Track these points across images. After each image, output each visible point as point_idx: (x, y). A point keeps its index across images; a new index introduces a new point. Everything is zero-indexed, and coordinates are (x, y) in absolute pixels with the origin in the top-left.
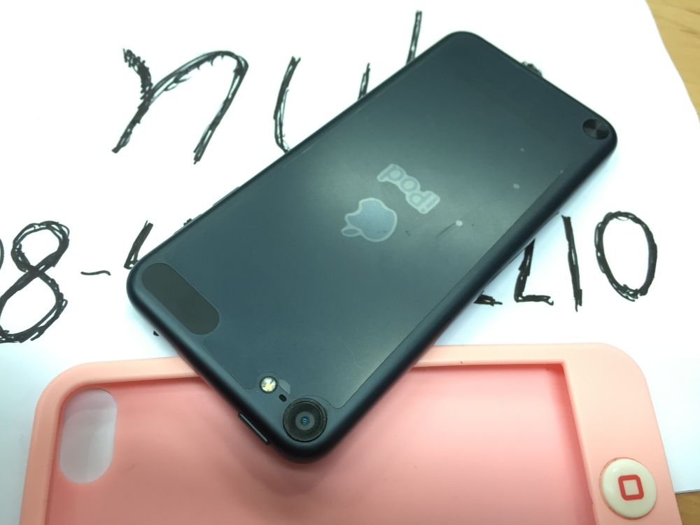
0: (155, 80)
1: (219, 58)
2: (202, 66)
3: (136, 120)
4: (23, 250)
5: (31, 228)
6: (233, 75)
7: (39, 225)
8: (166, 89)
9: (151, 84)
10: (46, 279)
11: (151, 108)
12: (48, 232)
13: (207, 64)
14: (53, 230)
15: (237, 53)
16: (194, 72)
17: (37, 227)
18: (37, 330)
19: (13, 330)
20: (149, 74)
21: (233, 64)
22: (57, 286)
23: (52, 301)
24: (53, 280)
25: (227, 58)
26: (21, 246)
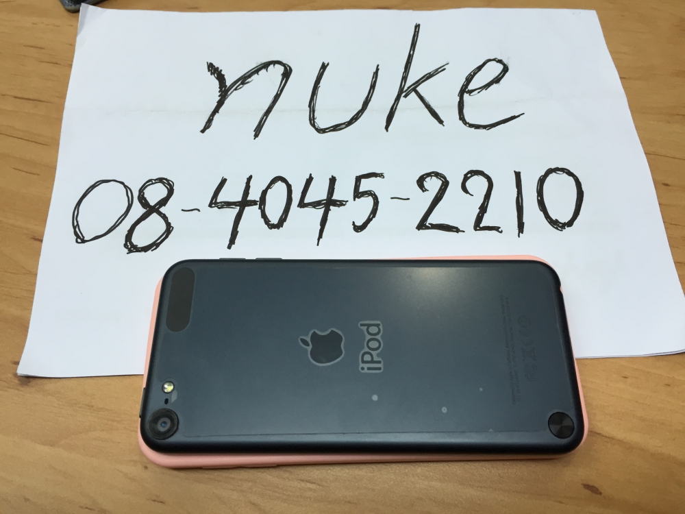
0: (228, 83)
1: (272, 66)
2: (260, 73)
3: (216, 111)
4: (145, 196)
5: (150, 182)
6: (281, 77)
7: (155, 180)
8: (236, 89)
9: (226, 86)
10: (160, 214)
11: (226, 102)
12: (160, 185)
13: (263, 71)
14: (163, 183)
15: (284, 62)
16: (255, 77)
17: (154, 182)
18: (155, 245)
19: (140, 245)
20: (225, 79)
21: (281, 69)
22: (167, 218)
23: (163, 227)
24: (164, 215)
25: (277, 66)
26: (144, 193)
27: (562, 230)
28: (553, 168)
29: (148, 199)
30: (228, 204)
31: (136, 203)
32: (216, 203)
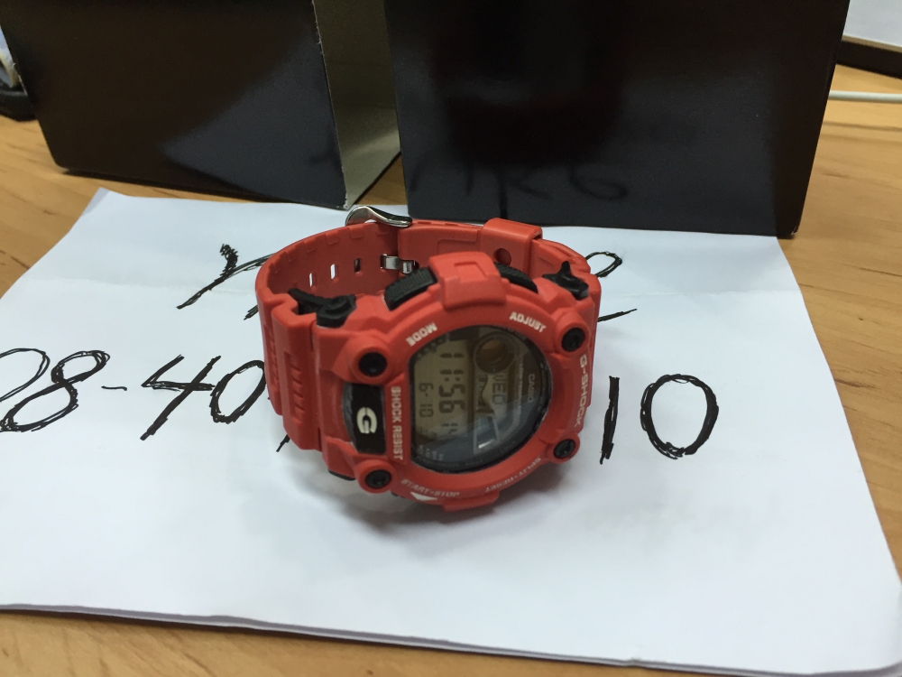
27: (675, 459)
28: (671, 374)
29: (64, 372)
30: (170, 385)
31: (48, 374)
32: (155, 382)
